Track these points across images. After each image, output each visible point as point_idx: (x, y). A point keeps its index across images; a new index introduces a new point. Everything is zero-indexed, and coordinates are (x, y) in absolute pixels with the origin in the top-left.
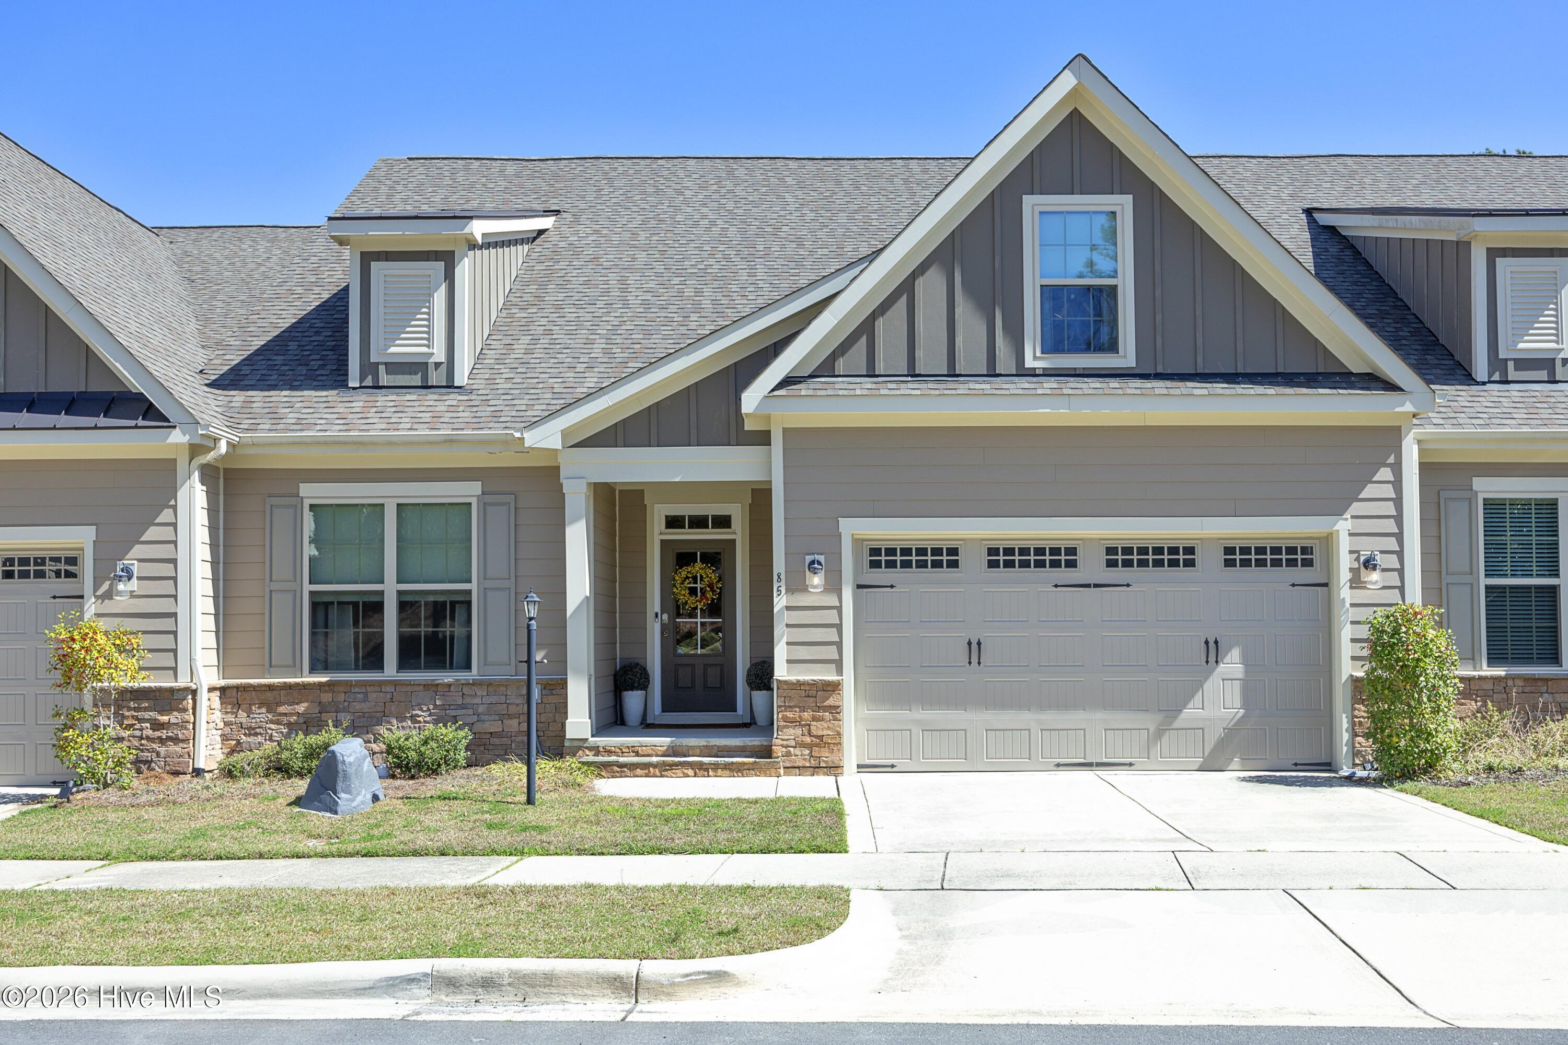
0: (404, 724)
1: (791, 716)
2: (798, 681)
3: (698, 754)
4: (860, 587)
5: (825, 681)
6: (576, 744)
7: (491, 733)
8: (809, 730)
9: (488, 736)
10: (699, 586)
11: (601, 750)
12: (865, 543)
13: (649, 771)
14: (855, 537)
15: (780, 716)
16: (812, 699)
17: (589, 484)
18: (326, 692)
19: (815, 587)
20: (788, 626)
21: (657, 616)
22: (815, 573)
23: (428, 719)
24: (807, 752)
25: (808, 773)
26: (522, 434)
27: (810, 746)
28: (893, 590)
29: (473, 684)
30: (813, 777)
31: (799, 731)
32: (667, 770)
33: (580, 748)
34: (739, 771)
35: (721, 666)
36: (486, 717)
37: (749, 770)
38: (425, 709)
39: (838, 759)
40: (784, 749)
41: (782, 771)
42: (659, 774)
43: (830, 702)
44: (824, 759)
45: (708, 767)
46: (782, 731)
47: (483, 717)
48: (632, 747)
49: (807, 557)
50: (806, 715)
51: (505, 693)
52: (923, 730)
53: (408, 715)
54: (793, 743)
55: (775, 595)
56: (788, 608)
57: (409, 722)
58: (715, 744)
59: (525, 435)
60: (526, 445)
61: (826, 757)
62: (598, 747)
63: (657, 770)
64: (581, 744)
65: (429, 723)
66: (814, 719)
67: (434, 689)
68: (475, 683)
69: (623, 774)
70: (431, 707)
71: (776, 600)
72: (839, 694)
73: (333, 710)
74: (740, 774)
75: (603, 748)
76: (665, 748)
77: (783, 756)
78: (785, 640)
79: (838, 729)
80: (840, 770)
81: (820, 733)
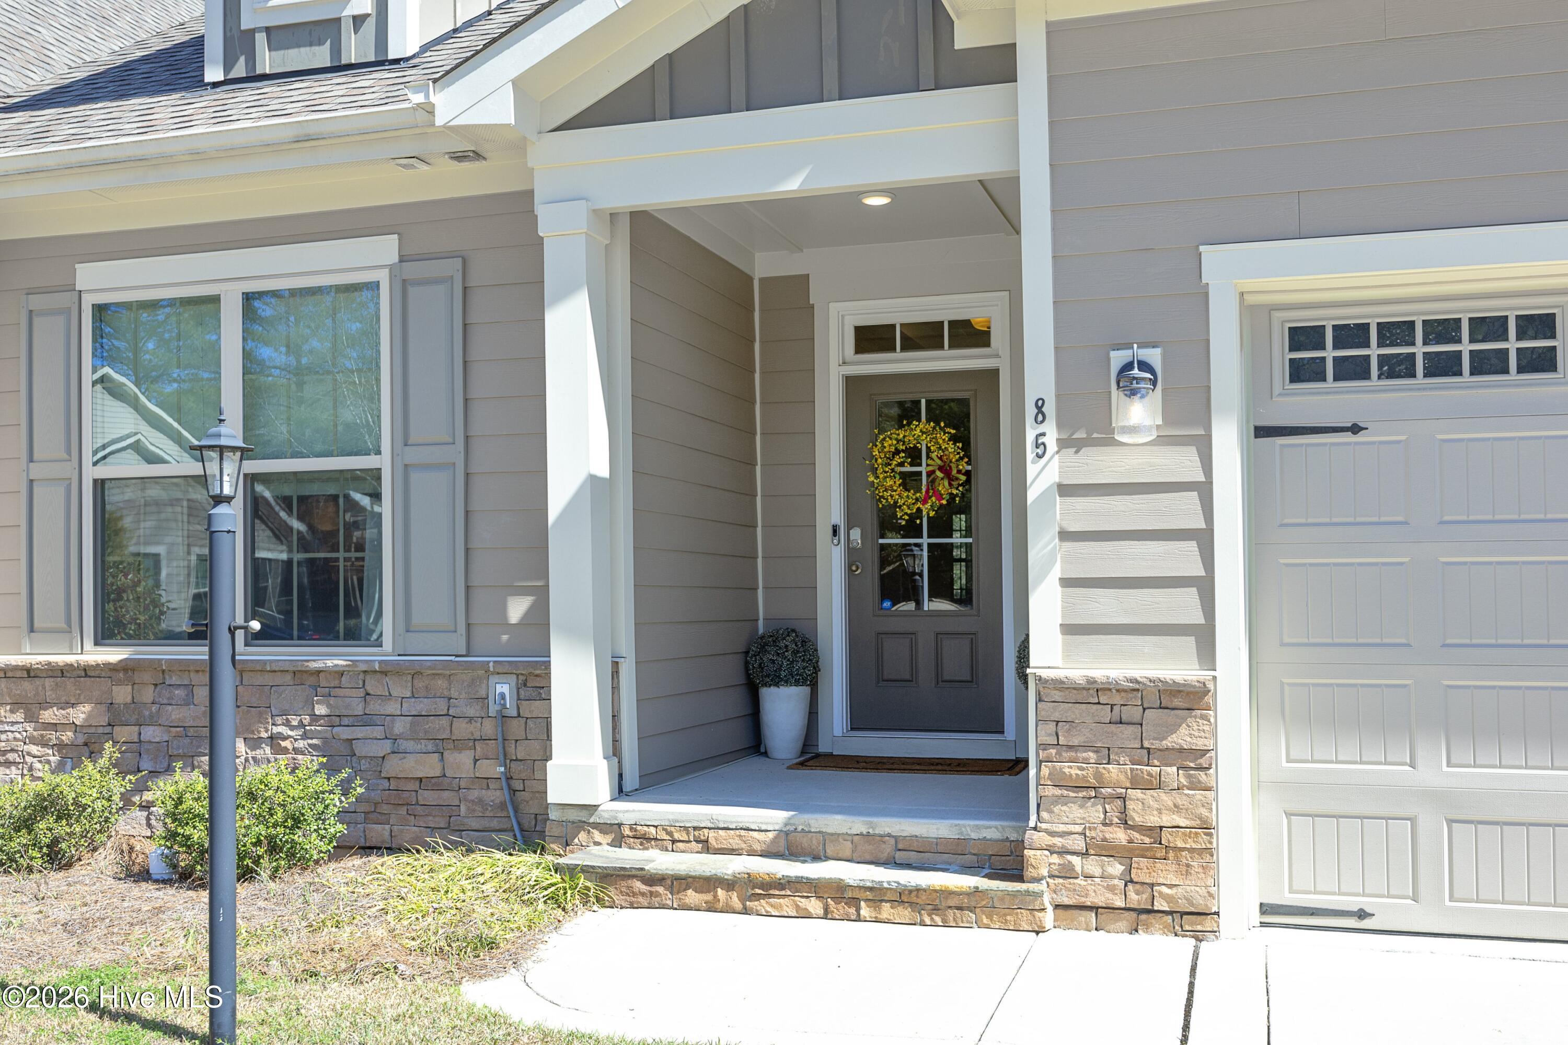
0: (258, 753)
1: (1074, 772)
2: (1091, 681)
3: (848, 853)
4: (1262, 432)
5: (1164, 682)
6: (573, 815)
7: (421, 779)
8: (1124, 811)
9: (414, 786)
10: (923, 469)
11: (627, 832)
12: (1277, 315)
13: (715, 896)
14: (1250, 299)
15: (1045, 771)
16: (1129, 730)
17: (596, 213)
18: (120, 683)
19: (1133, 430)
20: (1065, 535)
21: (835, 531)
22: (1133, 393)
23: (301, 744)
24: (1117, 868)
25: (1122, 925)
26: (427, 96)
27: (1126, 854)
28: (1360, 438)
29: (385, 673)
30: (1135, 937)
31: (1095, 813)
32: (758, 897)
33: (581, 825)
34: (936, 909)
35: (972, 636)
36: (410, 745)
37: (960, 908)
38: (295, 723)
39: (1203, 891)
40: (1055, 859)
41: (1048, 918)
42: (738, 905)
43: (1182, 737)
44: (1165, 890)
45: (857, 894)
46: (1050, 812)
47: (404, 745)
48: (695, 828)
49: (1113, 354)
50: (1113, 772)
51: (446, 693)
52: (1450, 822)
53: (264, 735)
54: (1079, 844)
55: (1030, 455)
56: (1065, 490)
57: (268, 750)
58: (888, 830)
59: (433, 99)
60: (440, 121)
61: (1171, 886)
62: (620, 825)
63: (734, 895)
64: (582, 816)
65: (303, 753)
66: (1137, 783)
67: (312, 680)
68: (385, 671)
69: (656, 900)
70: (307, 719)
71: (1032, 470)
72: (1205, 718)
73: (133, 719)
74: (938, 920)
75: (631, 829)
76: (771, 835)
77: (1052, 876)
78: (1056, 572)
79: (1204, 812)
80: (1208, 924)
81: (1153, 820)
